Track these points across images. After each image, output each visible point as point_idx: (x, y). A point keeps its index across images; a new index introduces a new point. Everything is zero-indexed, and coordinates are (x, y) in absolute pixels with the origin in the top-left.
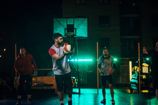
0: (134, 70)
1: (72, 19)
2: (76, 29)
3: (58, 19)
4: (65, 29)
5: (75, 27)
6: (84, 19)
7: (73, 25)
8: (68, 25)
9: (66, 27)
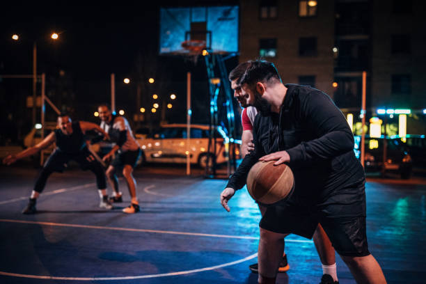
1: (203, 10)
2: (210, 32)
3: (171, 10)
4: (187, 33)
5: (209, 27)
7: (205, 24)
8: (193, 25)
9: (188, 28)
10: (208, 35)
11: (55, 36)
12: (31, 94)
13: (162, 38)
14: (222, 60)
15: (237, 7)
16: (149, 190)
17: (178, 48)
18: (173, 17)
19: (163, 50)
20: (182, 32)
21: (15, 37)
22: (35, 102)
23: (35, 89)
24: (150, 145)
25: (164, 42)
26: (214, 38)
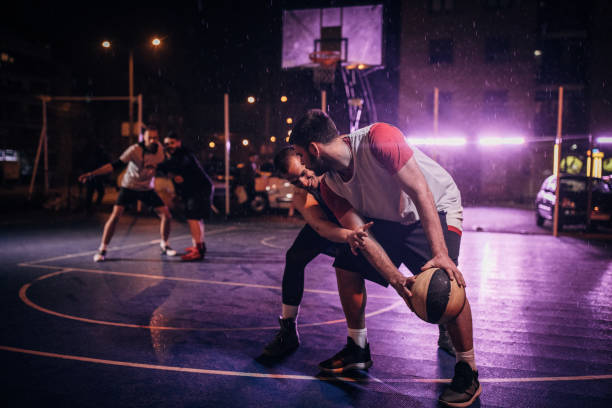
0: (566, 165)
1: (337, 11)
2: (346, 40)
3: (296, 12)
4: (316, 42)
5: (345, 32)
6: (373, 9)
7: (338, 29)
8: (324, 30)
9: (318, 35)
10: (343, 43)
11: (156, 42)
12: (127, 119)
13: (284, 50)
14: (365, 75)
15: (380, 6)
16: (268, 242)
17: (304, 60)
18: (299, 21)
19: (286, 64)
20: (311, 40)
21: (106, 44)
22: (132, 130)
23: (131, 113)
24: (274, 186)
25: (287, 54)
26: (351, 47)
